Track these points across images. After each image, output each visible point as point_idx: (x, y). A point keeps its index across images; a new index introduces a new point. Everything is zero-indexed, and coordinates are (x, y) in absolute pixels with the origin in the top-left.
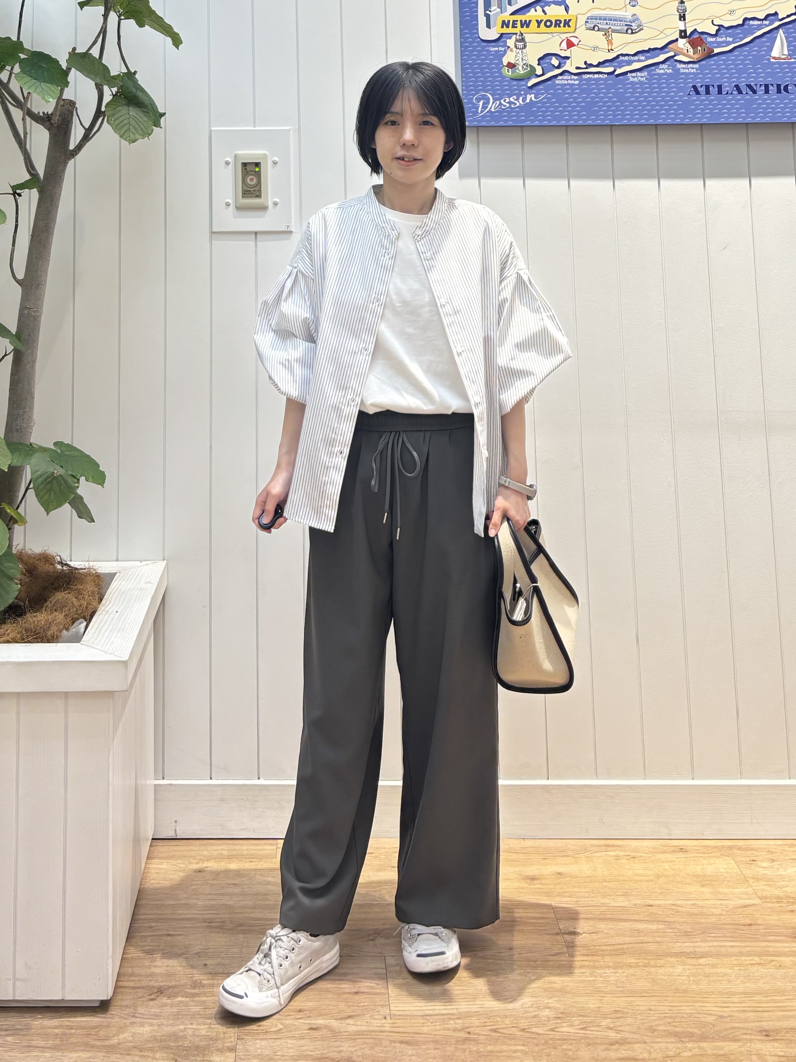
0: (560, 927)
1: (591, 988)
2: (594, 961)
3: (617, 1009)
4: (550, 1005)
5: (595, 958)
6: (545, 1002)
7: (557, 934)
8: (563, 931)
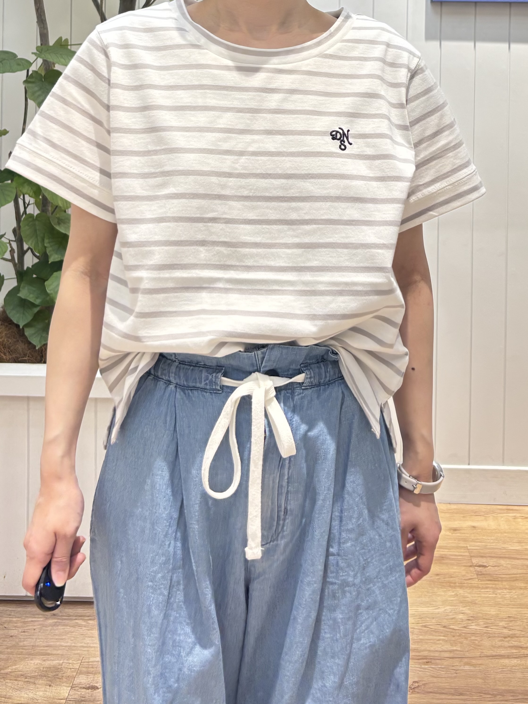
0: (473, 562)
1: (492, 602)
2: (495, 584)
3: (510, 615)
4: (463, 612)
5: (496, 582)
6: (460, 609)
7: (471, 566)
8: (474, 565)
